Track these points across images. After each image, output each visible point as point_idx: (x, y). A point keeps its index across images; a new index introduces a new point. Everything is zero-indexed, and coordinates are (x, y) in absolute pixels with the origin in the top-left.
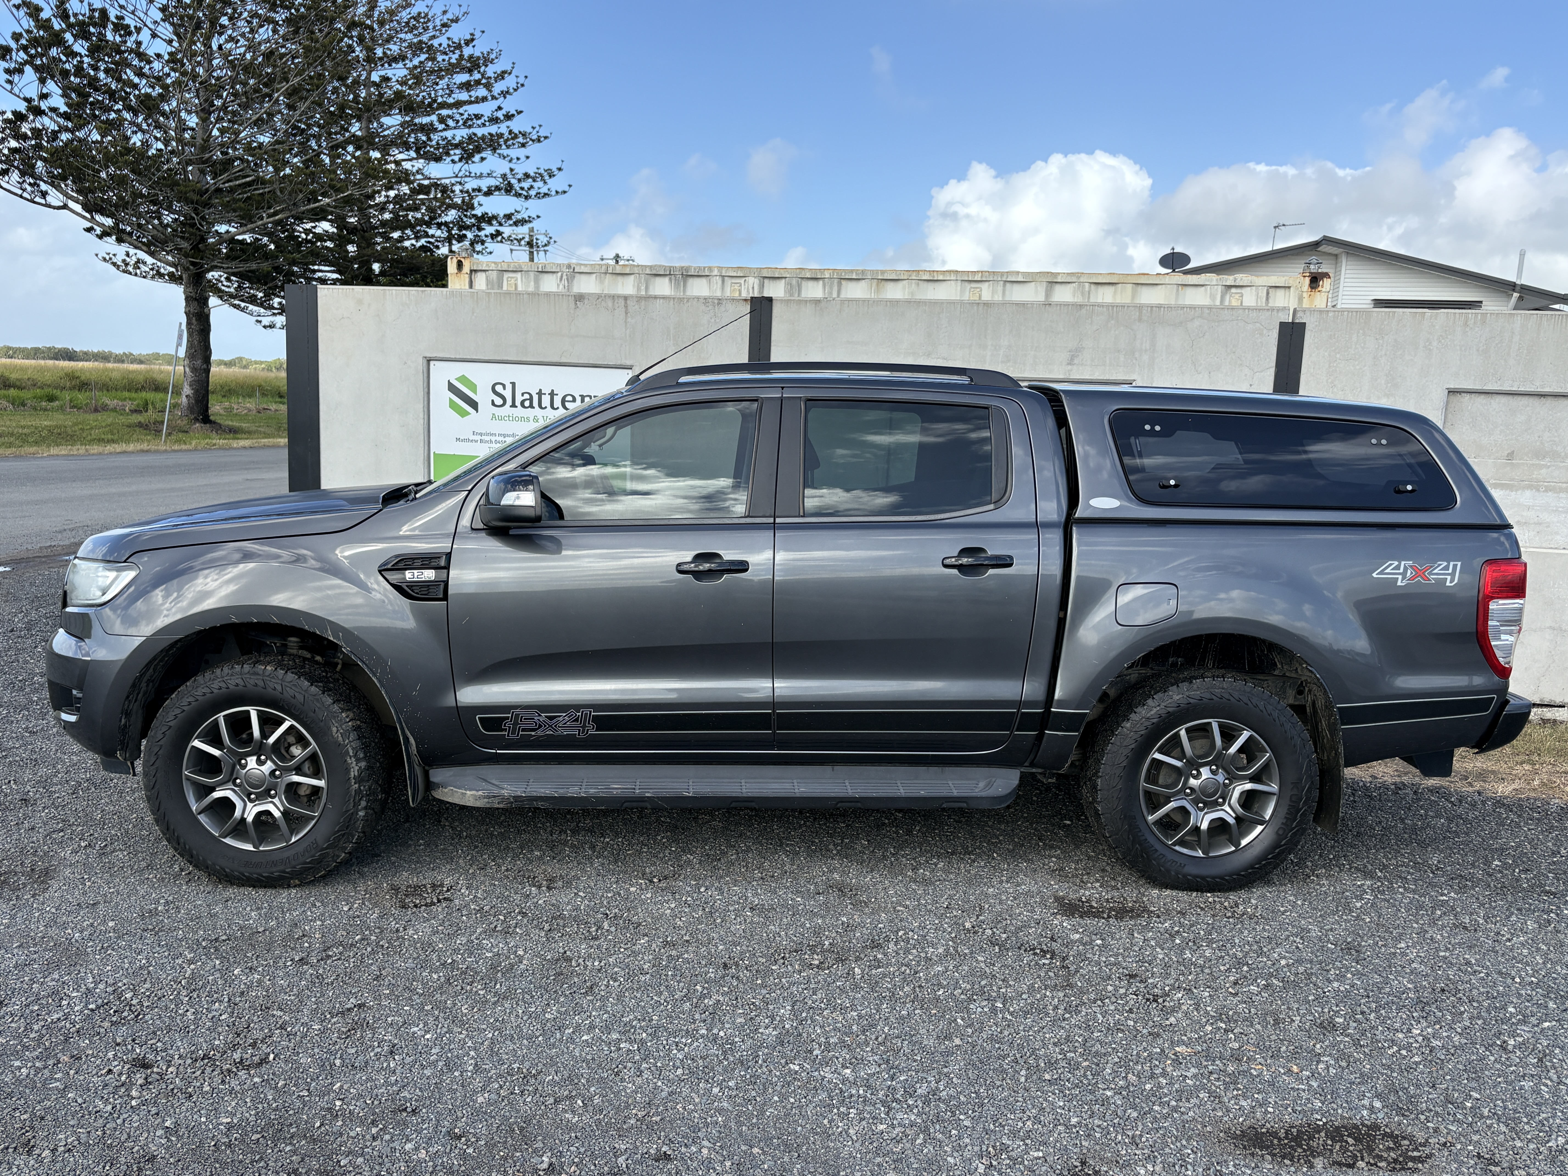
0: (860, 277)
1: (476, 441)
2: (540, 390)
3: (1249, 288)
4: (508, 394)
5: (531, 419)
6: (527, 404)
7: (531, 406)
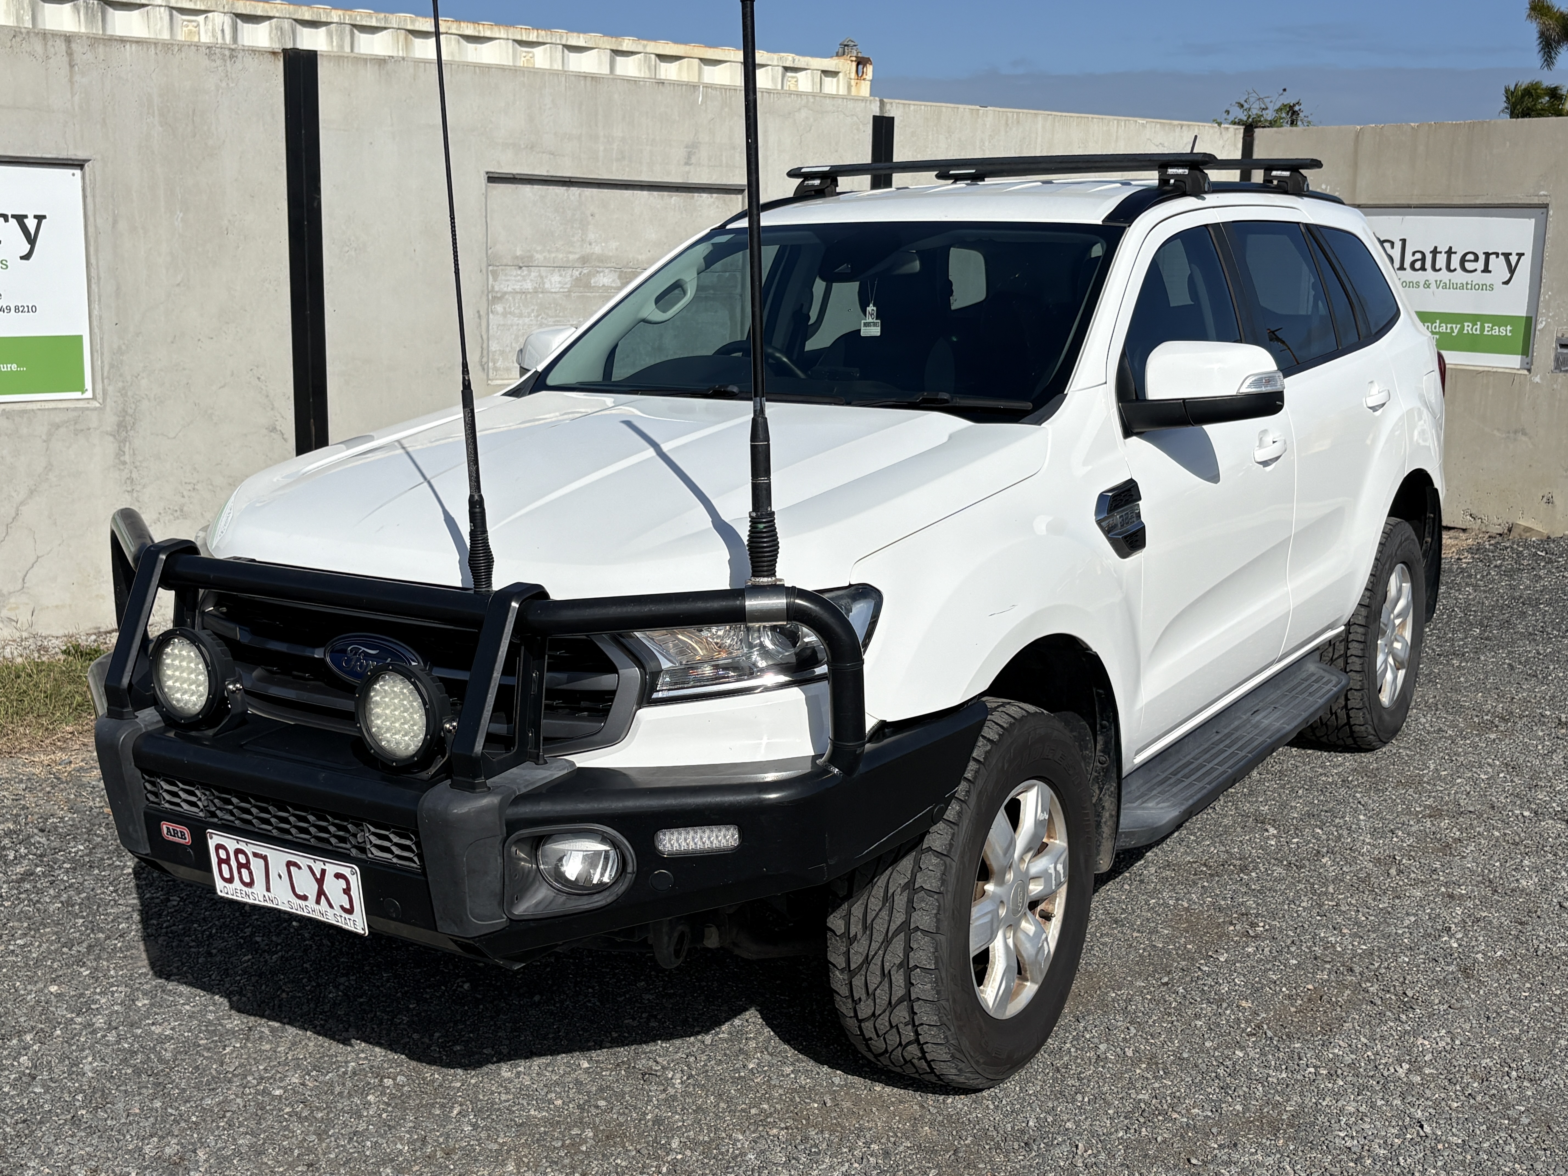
0: (383, 25)
3: (804, 72)
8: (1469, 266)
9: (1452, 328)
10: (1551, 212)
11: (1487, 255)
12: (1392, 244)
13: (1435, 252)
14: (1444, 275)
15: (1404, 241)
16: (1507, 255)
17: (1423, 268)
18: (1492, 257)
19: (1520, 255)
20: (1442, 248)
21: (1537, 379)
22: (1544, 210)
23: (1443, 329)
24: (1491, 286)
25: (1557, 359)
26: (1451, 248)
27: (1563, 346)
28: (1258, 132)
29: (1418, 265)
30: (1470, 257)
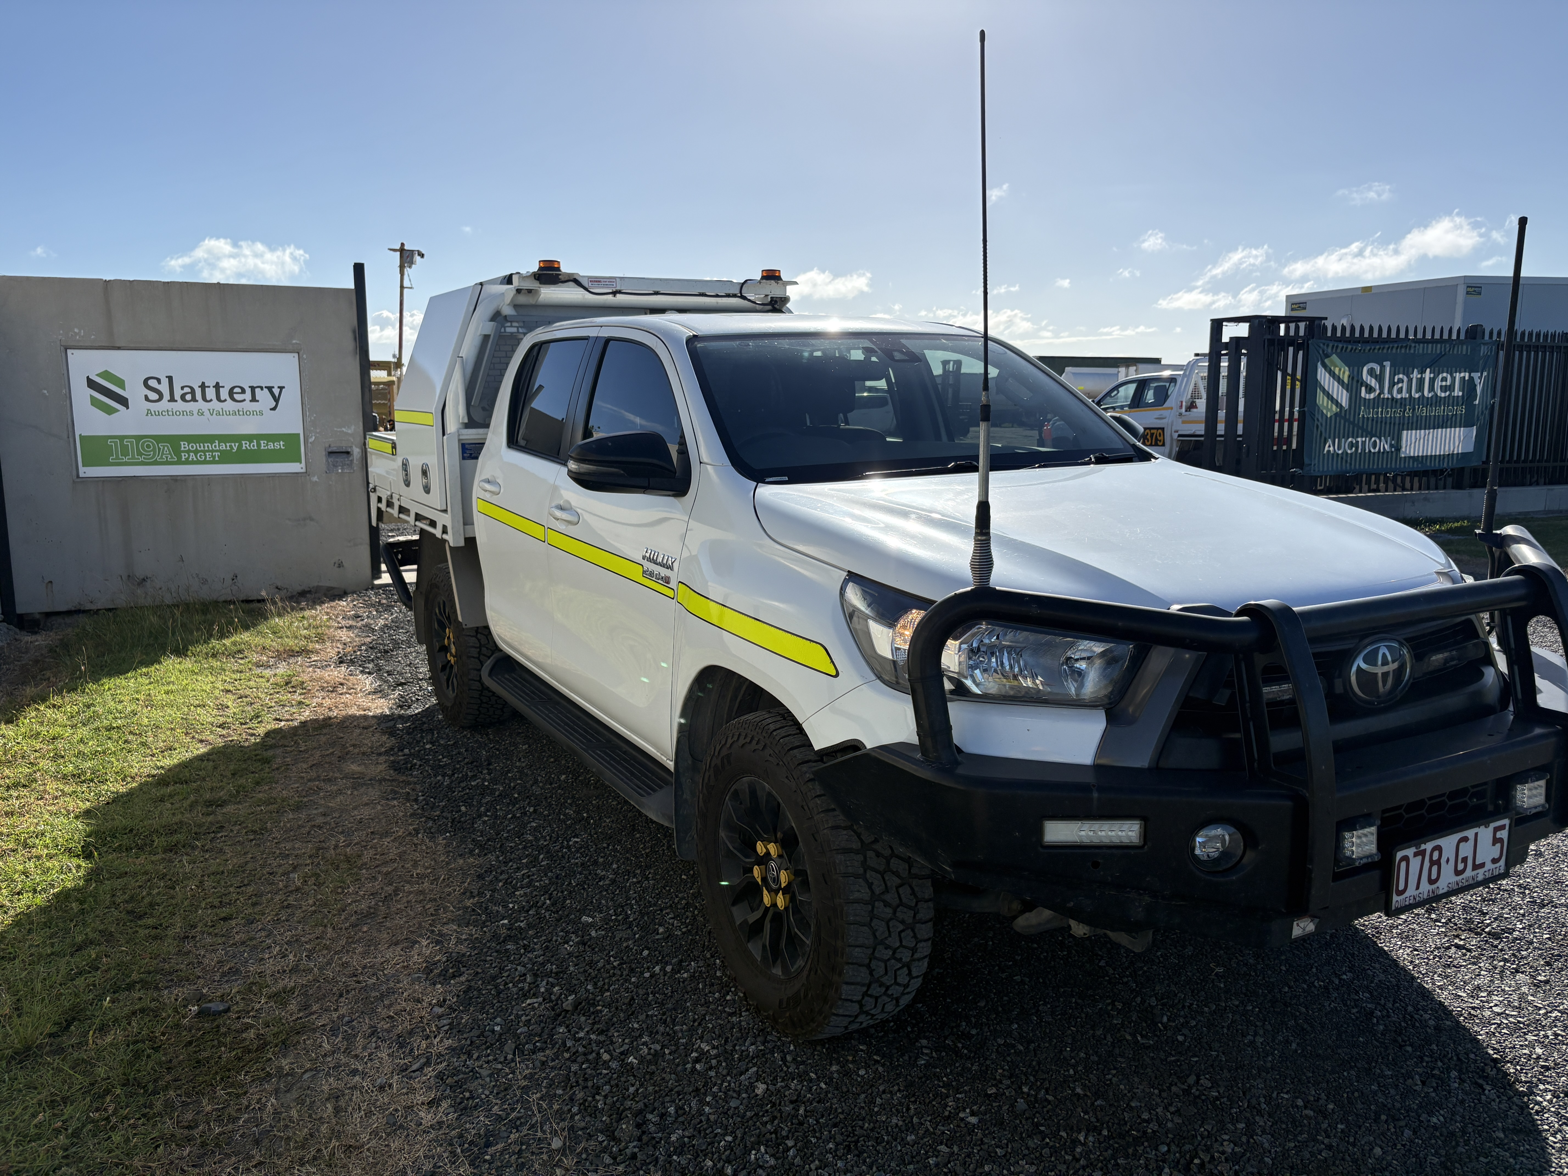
8: (237, 397)
9: (231, 446)
11: (253, 389)
12: (159, 381)
13: (203, 386)
14: (215, 404)
15: (170, 379)
16: (270, 389)
17: (194, 399)
18: (257, 390)
19: (281, 388)
20: (209, 383)
22: (296, 354)
23: (223, 447)
24: (261, 412)
25: (328, 463)
26: (218, 383)
27: (331, 453)
29: (189, 397)
30: (237, 390)
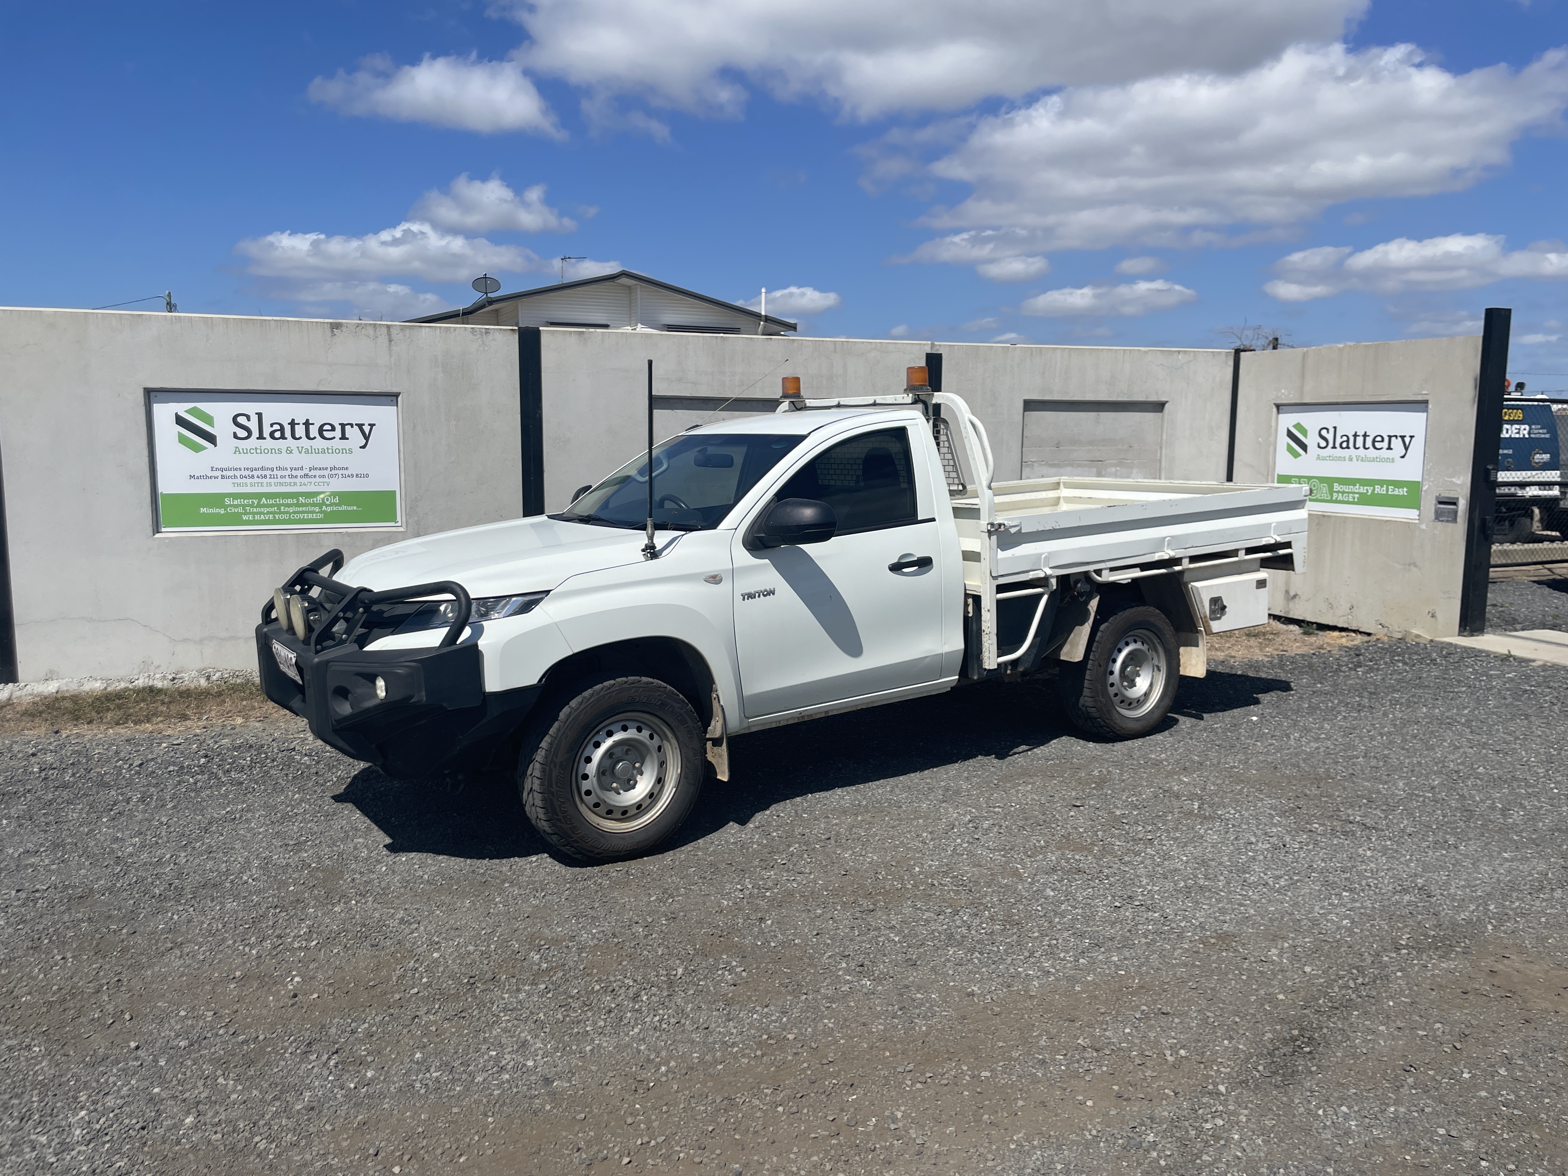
1: (216, 478)
2: (293, 420)
4: (253, 425)
5: (284, 451)
6: (278, 435)
7: (283, 437)
8: (1378, 445)
9: (1367, 490)
10: (1430, 406)
11: (1390, 437)
12: (1328, 431)
13: (1355, 436)
14: (1362, 452)
15: (1335, 428)
16: (1403, 437)
17: (1348, 447)
18: (1393, 439)
19: (1412, 437)
20: (1361, 433)
21: (1423, 527)
22: (1424, 405)
24: (1393, 459)
25: (1436, 512)
26: (1366, 433)
27: (1441, 503)
28: (1242, 354)
29: (1344, 445)
30: (1379, 439)
